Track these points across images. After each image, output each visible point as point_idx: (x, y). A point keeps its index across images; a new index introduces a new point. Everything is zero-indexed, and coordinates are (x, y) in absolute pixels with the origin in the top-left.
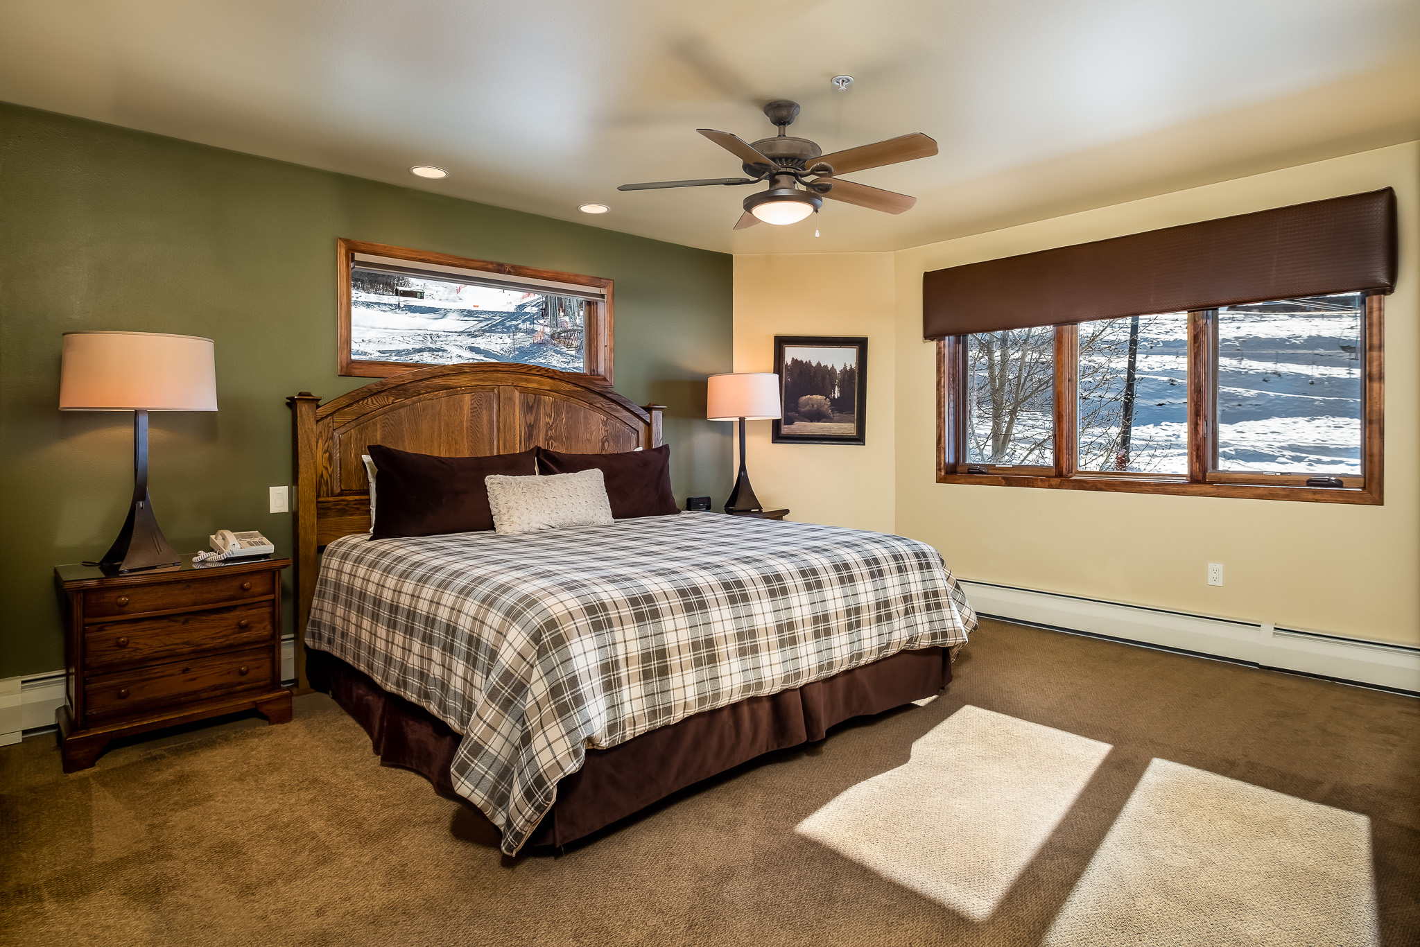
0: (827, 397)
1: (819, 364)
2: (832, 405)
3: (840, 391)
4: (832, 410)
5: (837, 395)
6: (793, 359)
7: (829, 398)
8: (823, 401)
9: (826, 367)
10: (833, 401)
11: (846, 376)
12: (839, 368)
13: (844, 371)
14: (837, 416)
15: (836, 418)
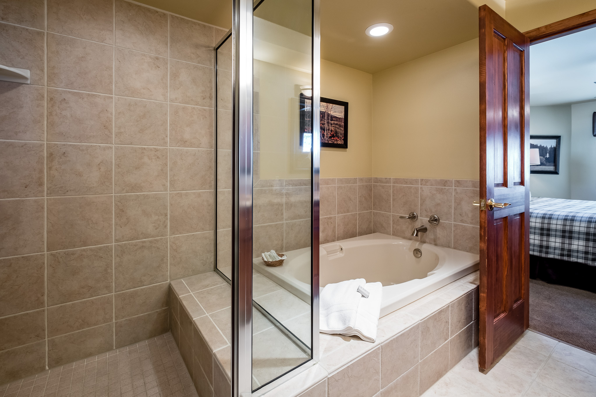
0: (544, 157)
1: (541, 145)
2: (546, 160)
3: (549, 155)
4: (546, 162)
5: (548, 156)
6: (530, 144)
7: (545, 157)
8: (542, 159)
9: (543, 146)
10: (546, 159)
11: (552, 150)
12: (549, 147)
13: (551, 148)
14: (548, 164)
15: (547, 165)
